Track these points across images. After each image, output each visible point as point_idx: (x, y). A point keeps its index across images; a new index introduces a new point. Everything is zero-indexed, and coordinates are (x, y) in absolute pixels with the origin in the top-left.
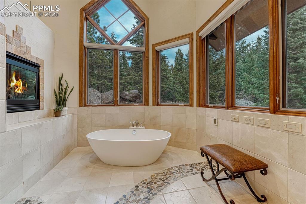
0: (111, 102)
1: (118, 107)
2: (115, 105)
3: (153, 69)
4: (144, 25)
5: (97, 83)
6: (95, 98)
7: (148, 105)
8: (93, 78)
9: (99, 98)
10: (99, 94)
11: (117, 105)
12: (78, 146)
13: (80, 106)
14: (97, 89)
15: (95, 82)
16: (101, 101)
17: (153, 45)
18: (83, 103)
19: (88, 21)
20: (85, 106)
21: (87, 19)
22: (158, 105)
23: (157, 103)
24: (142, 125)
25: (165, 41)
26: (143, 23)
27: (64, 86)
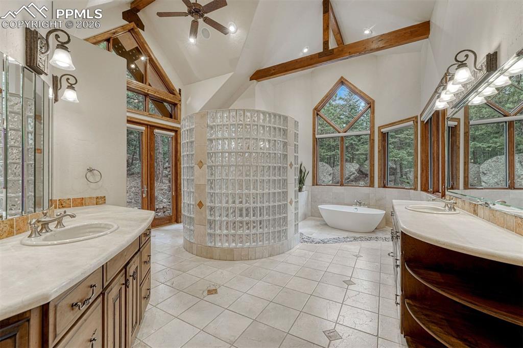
0: (338, 183)
1: (343, 187)
2: (341, 185)
3: (379, 152)
4: (370, 107)
5: (327, 155)
6: (325, 174)
7: (373, 187)
8: (323, 149)
9: (330, 175)
10: (330, 168)
11: (343, 185)
12: (312, 216)
13: (313, 185)
14: (327, 163)
15: (324, 154)
16: (333, 178)
17: (379, 127)
18: (315, 183)
19: (319, 116)
20: (317, 185)
21: (318, 114)
22: (384, 187)
23: (383, 185)
24: (364, 205)
25: (390, 124)
26: (369, 105)
27: (303, 170)
